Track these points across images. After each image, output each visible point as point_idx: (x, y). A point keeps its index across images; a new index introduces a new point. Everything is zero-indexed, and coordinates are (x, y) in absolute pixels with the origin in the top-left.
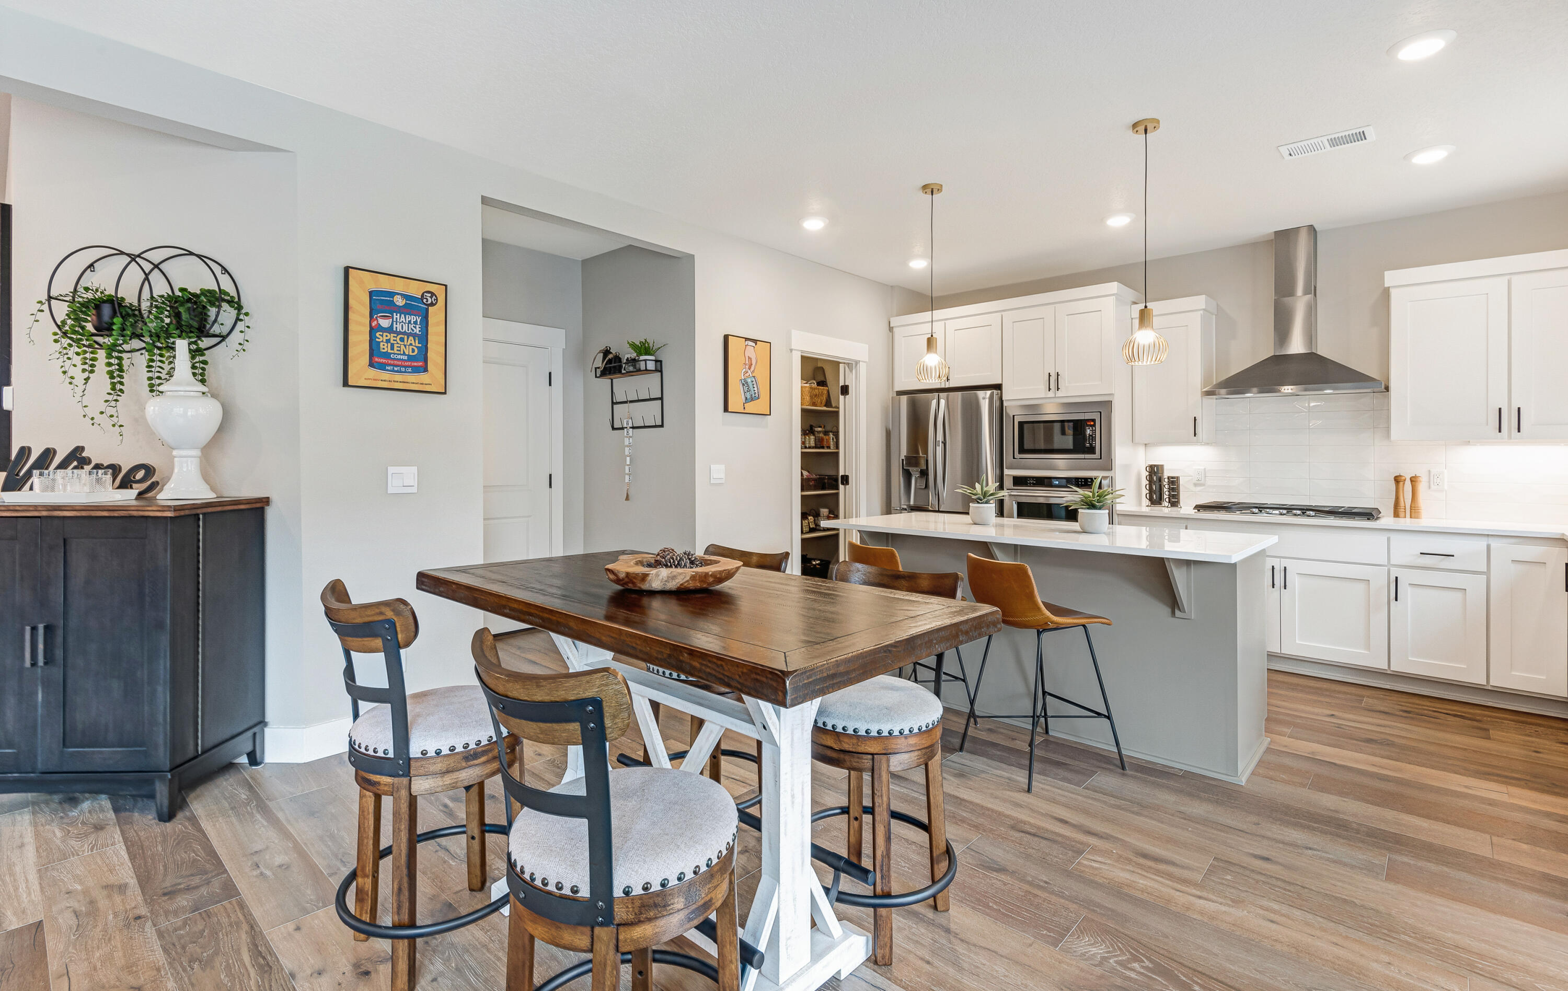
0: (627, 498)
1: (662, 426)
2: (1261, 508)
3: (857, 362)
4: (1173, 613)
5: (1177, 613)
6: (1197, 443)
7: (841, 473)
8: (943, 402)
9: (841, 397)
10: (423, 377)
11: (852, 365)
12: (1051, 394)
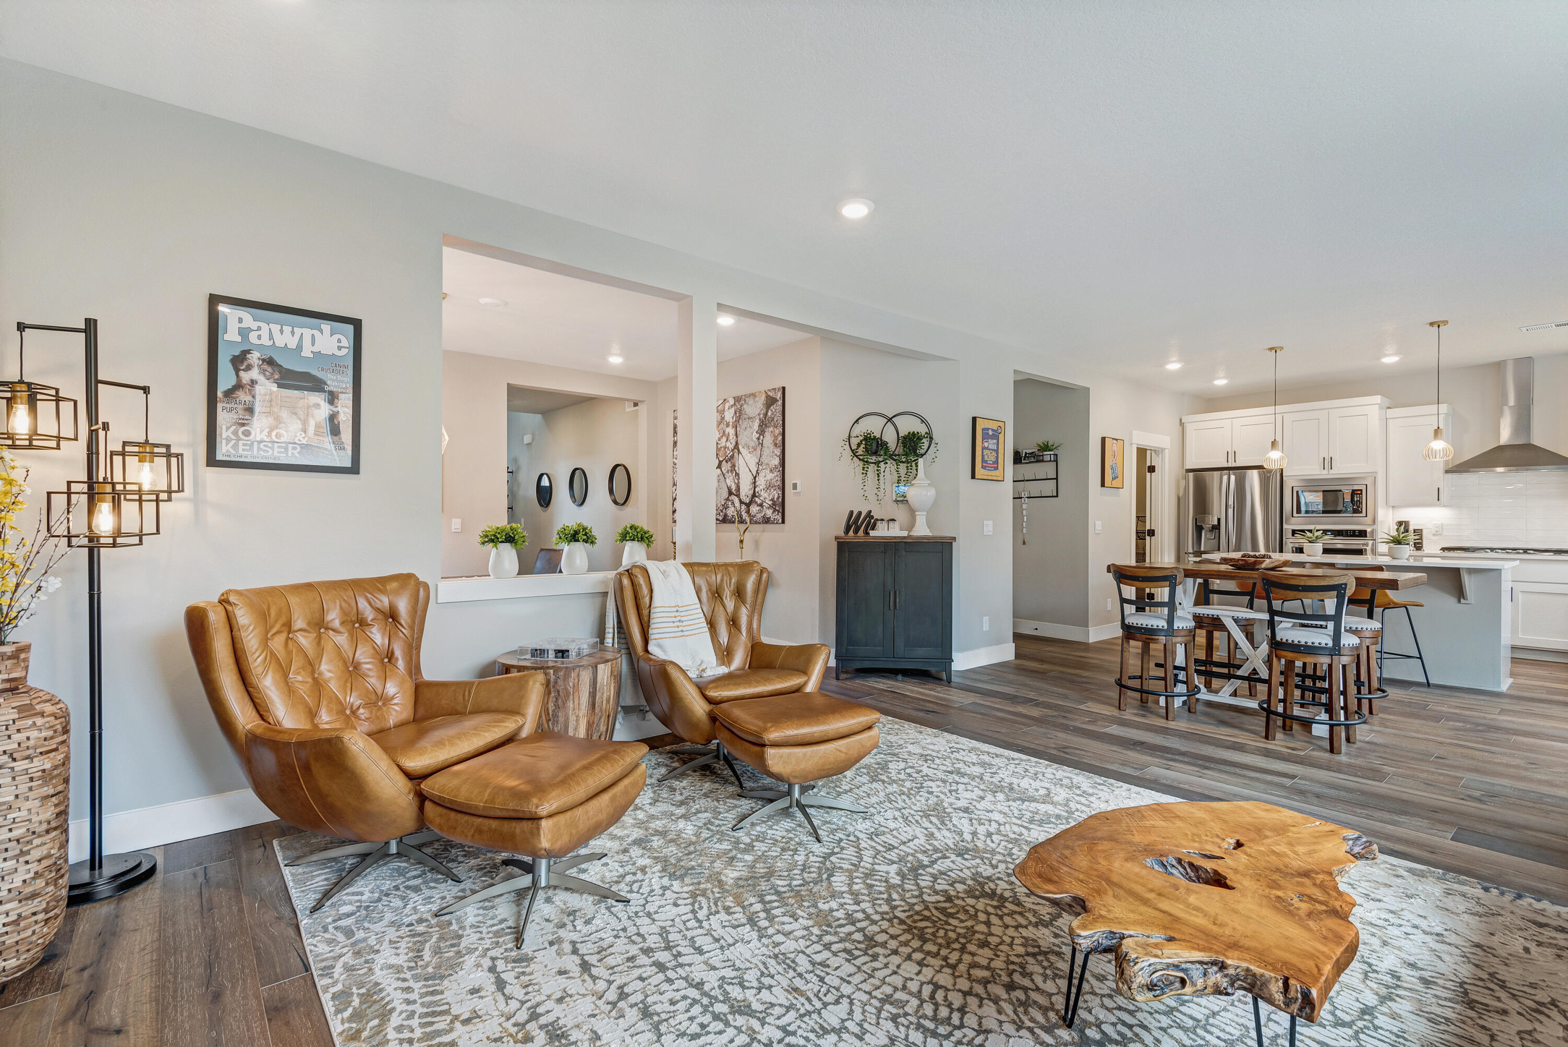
0: (1024, 543)
1: (1057, 496)
2: (1492, 550)
3: (1163, 450)
4: (1459, 601)
5: (1462, 601)
6: (1440, 506)
7: (1148, 527)
8: (1233, 478)
9: (1148, 474)
10: (994, 473)
11: (1157, 451)
12: (1325, 472)
